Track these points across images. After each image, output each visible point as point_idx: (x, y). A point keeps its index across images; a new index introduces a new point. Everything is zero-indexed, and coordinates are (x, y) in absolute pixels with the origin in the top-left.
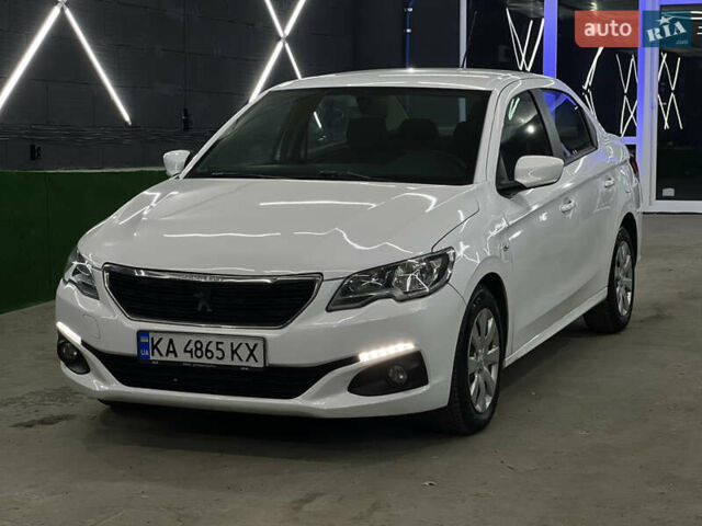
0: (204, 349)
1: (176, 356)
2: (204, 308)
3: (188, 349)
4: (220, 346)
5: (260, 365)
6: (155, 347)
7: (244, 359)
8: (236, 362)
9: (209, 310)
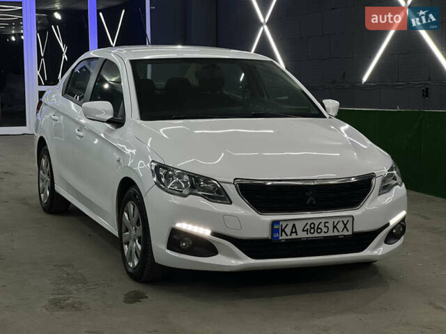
0: (316, 228)
1: (297, 235)
2: (312, 201)
3: (305, 229)
4: (326, 225)
5: (350, 233)
6: (283, 230)
7: (340, 230)
8: (336, 233)
9: (314, 202)
